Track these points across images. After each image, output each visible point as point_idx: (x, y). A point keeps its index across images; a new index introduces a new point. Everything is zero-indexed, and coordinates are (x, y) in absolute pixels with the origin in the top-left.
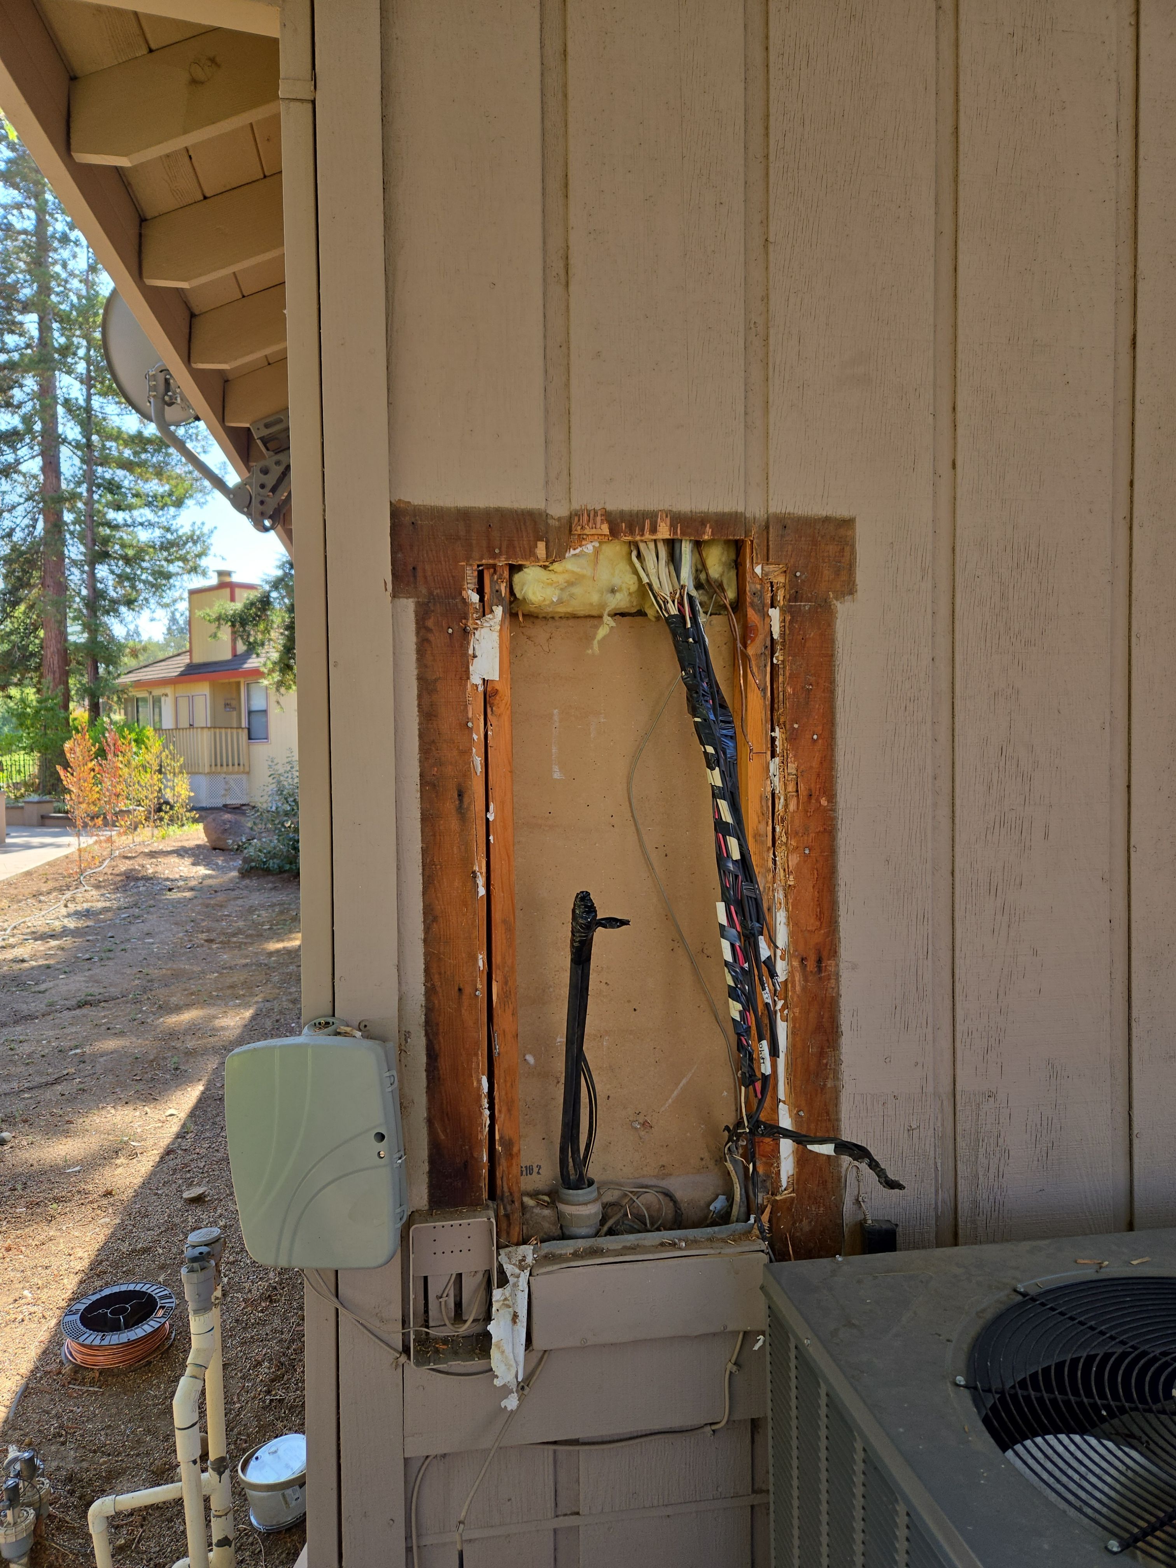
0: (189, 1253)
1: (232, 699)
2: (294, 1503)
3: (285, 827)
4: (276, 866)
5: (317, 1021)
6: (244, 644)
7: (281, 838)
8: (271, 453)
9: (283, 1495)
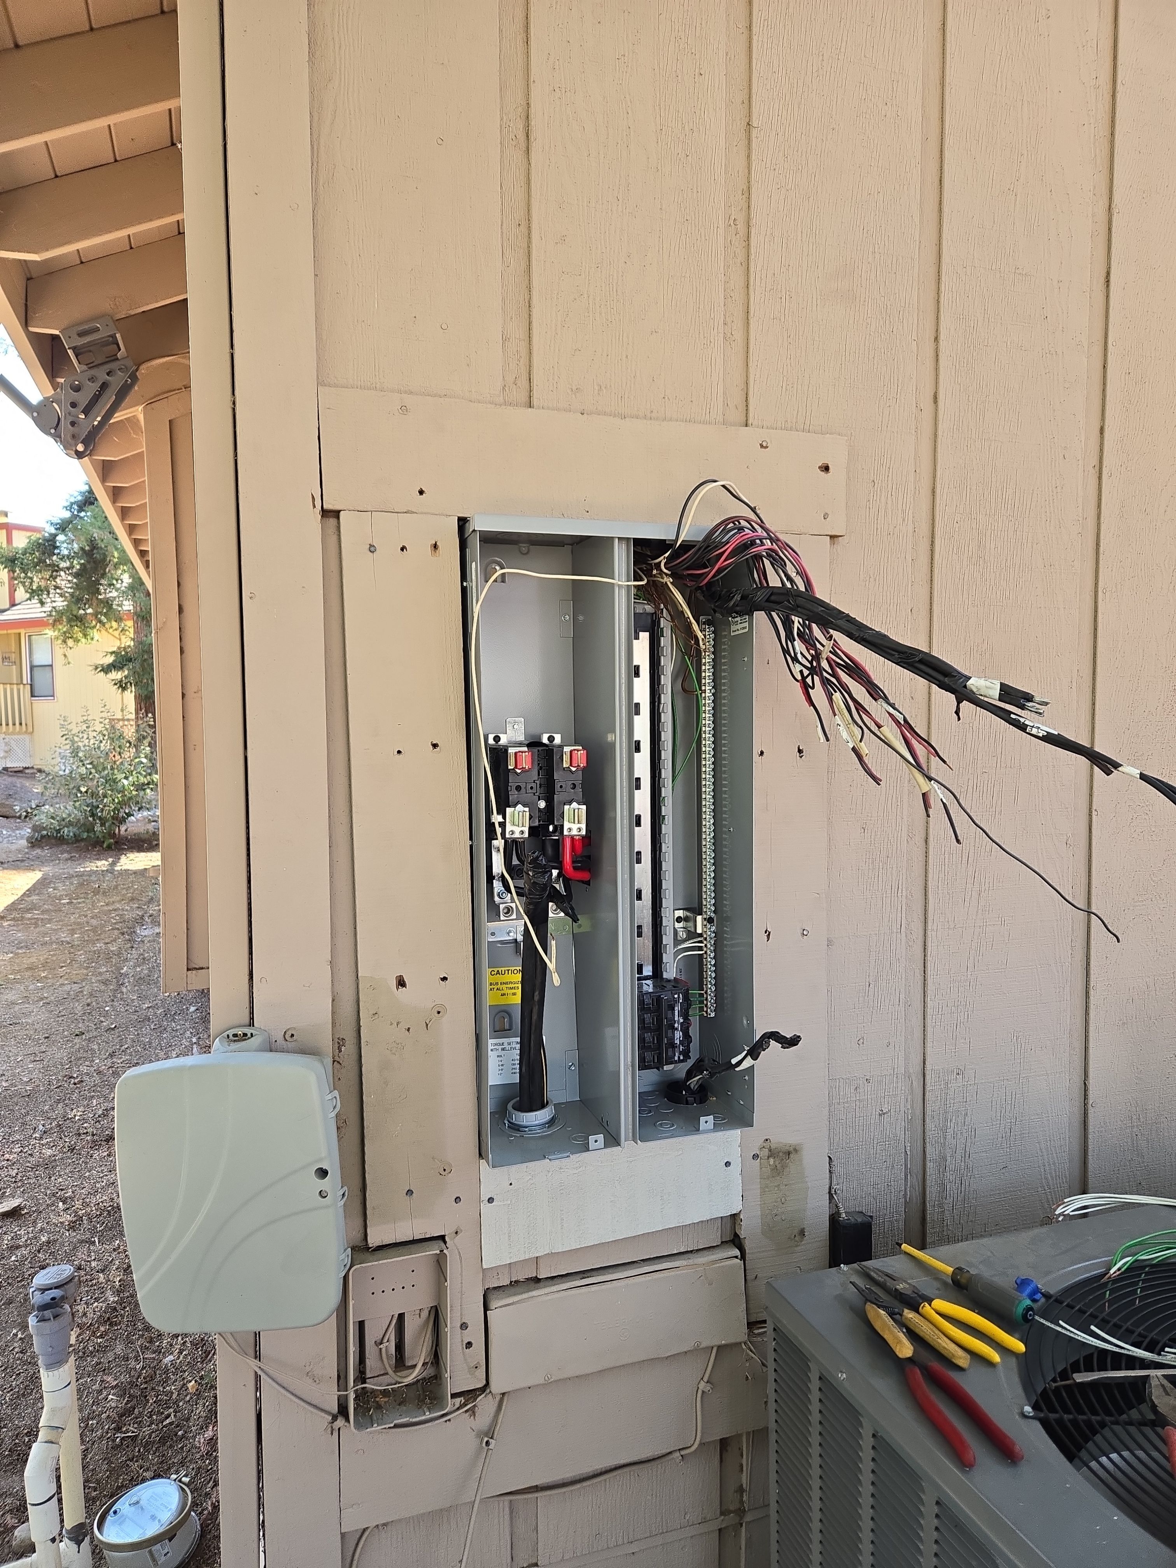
0: (37, 1299)
1: (11, 652)
2: (163, 1558)
3: (81, 792)
4: (71, 834)
5: (231, 1032)
6: (26, 592)
7: (77, 804)
8: (85, 367)
9: (150, 1552)
